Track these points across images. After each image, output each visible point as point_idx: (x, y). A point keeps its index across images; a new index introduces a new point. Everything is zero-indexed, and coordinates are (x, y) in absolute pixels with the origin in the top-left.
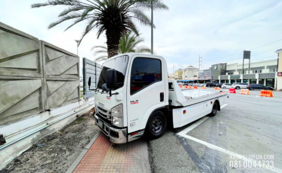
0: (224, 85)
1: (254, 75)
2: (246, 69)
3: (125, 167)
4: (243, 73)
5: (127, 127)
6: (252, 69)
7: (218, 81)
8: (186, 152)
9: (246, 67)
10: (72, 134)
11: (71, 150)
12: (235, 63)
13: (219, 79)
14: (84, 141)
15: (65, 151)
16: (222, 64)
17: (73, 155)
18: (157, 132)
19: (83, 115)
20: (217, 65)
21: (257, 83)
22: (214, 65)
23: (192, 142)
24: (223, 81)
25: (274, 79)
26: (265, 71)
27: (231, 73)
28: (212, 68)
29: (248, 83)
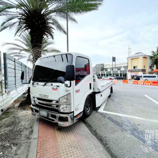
0: (103, 77)
1: (118, 71)
2: (114, 68)
3: (79, 143)
4: (113, 70)
5: (73, 112)
6: (117, 68)
7: (100, 75)
8: (111, 122)
9: (114, 66)
10: (7, 129)
11: (16, 144)
12: (108, 64)
13: (100, 73)
14: (26, 133)
15: (10, 147)
16: (101, 64)
17: (22, 148)
18: (88, 112)
19: (8, 109)
20: (99, 65)
21: (119, 76)
22: (98, 65)
23: (110, 115)
24: (102, 75)
25: (126, 74)
26: (122, 69)
27: (106, 70)
28: (96, 67)
29: (115, 76)
